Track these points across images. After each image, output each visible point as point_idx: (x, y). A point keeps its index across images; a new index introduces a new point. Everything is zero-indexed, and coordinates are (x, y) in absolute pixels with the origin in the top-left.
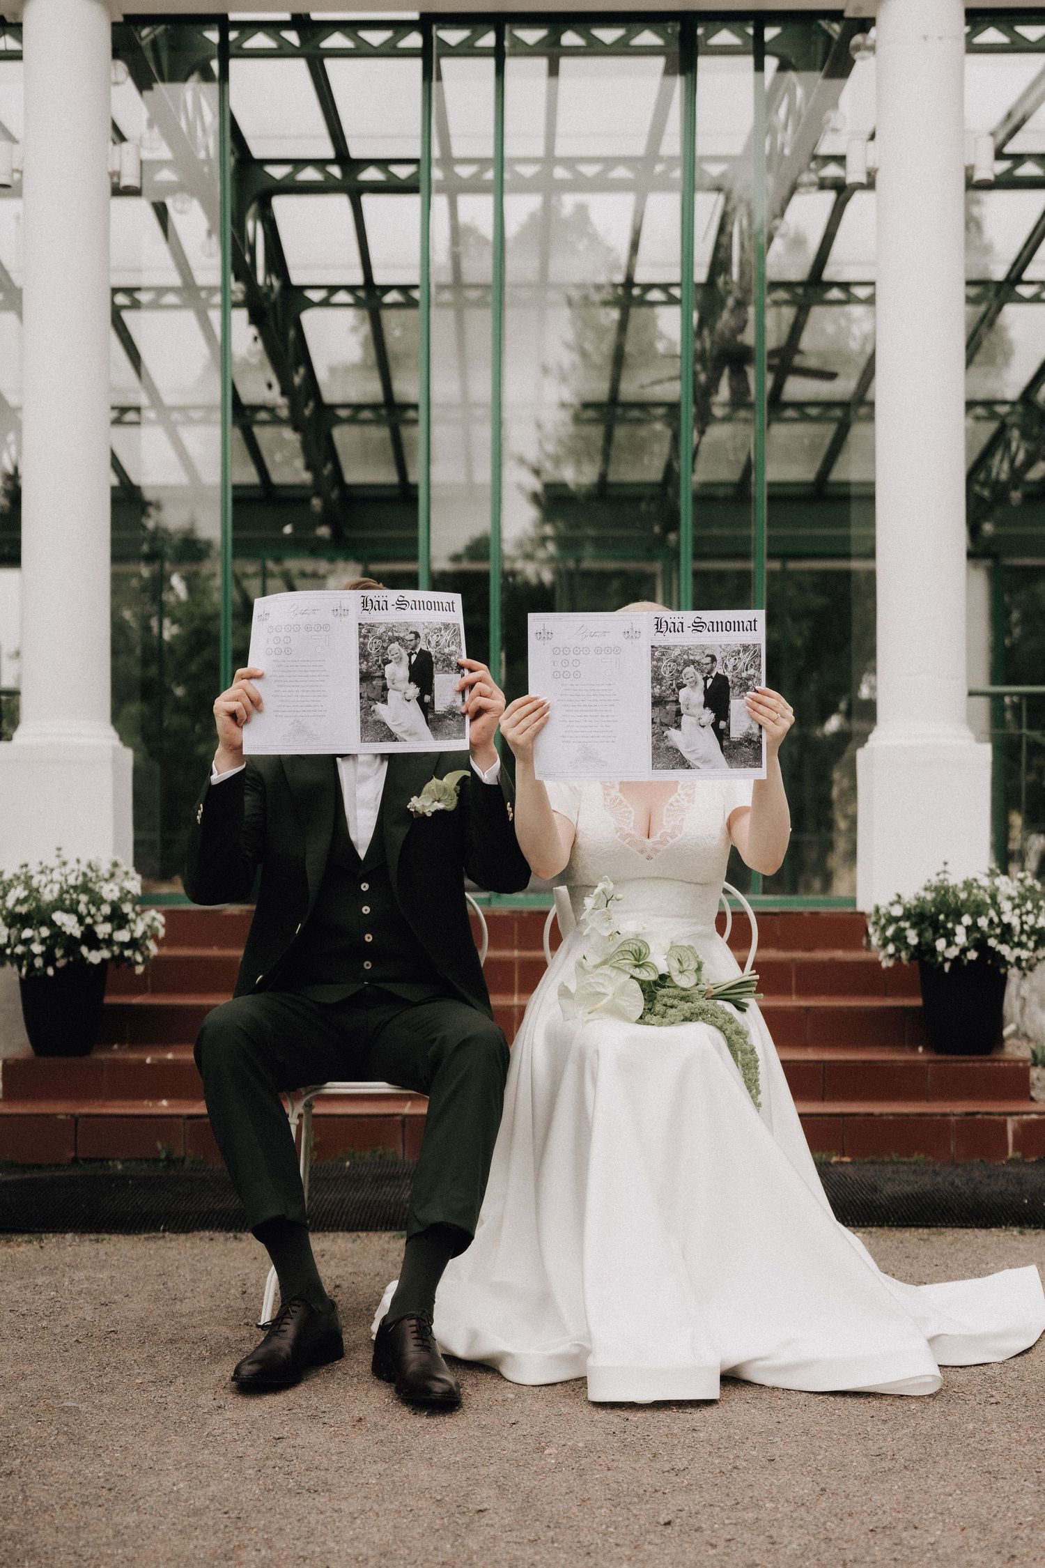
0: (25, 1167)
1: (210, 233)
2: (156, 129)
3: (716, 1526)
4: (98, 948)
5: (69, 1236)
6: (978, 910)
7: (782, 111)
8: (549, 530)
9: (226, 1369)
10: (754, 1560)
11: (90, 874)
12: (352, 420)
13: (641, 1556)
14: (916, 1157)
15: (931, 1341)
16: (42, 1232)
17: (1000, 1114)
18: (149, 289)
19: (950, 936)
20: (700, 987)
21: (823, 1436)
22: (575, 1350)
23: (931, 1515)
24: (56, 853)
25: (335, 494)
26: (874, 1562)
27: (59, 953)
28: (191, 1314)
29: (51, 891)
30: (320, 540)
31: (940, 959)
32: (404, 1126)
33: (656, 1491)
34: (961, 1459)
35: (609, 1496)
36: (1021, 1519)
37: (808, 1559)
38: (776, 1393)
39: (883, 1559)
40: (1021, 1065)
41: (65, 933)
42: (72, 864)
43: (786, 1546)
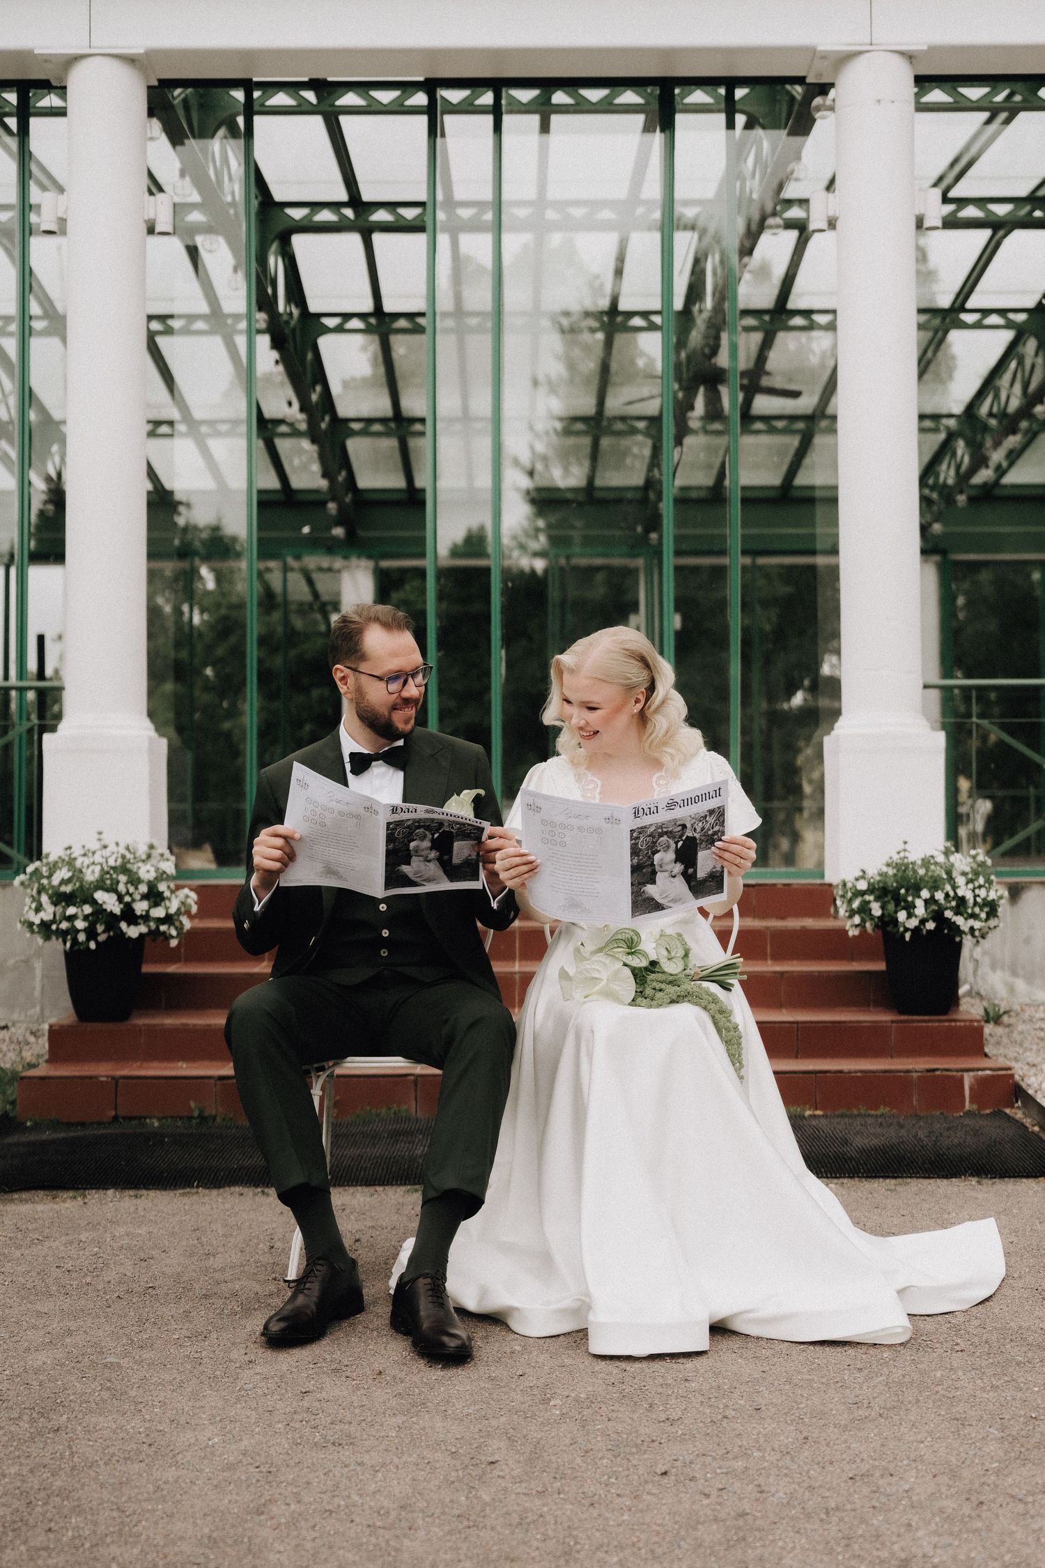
0: (69, 1125)
1: (235, 270)
2: (187, 178)
3: (709, 1475)
4: (136, 924)
5: (110, 1192)
6: (935, 885)
7: (751, 161)
8: (541, 523)
9: (256, 1323)
10: (744, 1510)
11: (129, 856)
12: (364, 433)
13: (641, 1506)
14: (883, 1110)
15: (901, 1292)
16: (85, 1189)
17: (957, 1071)
18: (180, 317)
19: (910, 908)
20: (688, 972)
21: (805, 1386)
22: (576, 1305)
23: (905, 1462)
24: (97, 836)
25: (348, 499)
26: (854, 1510)
27: (100, 928)
28: (223, 1270)
29: (93, 872)
30: (335, 539)
31: (902, 929)
32: (416, 1085)
33: (653, 1441)
34: (931, 1406)
35: (610, 1447)
36: (987, 1466)
37: (794, 1507)
38: (762, 1343)
39: (862, 1507)
40: (976, 1024)
41: (106, 910)
42: (112, 847)
43: (773, 1495)
